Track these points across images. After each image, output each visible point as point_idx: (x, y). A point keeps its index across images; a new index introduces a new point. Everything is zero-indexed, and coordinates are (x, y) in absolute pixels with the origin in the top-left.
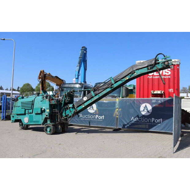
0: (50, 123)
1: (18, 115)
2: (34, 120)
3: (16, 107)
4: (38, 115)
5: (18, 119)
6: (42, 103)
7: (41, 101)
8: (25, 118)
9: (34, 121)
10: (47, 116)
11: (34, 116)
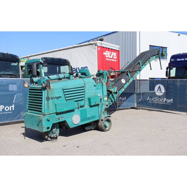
0: (109, 115)
1: (57, 114)
2: (88, 116)
3: (52, 98)
4: (94, 107)
5: (60, 121)
6: (97, 89)
7: (94, 86)
8: (72, 116)
9: (88, 118)
10: (107, 105)
11: (88, 110)
